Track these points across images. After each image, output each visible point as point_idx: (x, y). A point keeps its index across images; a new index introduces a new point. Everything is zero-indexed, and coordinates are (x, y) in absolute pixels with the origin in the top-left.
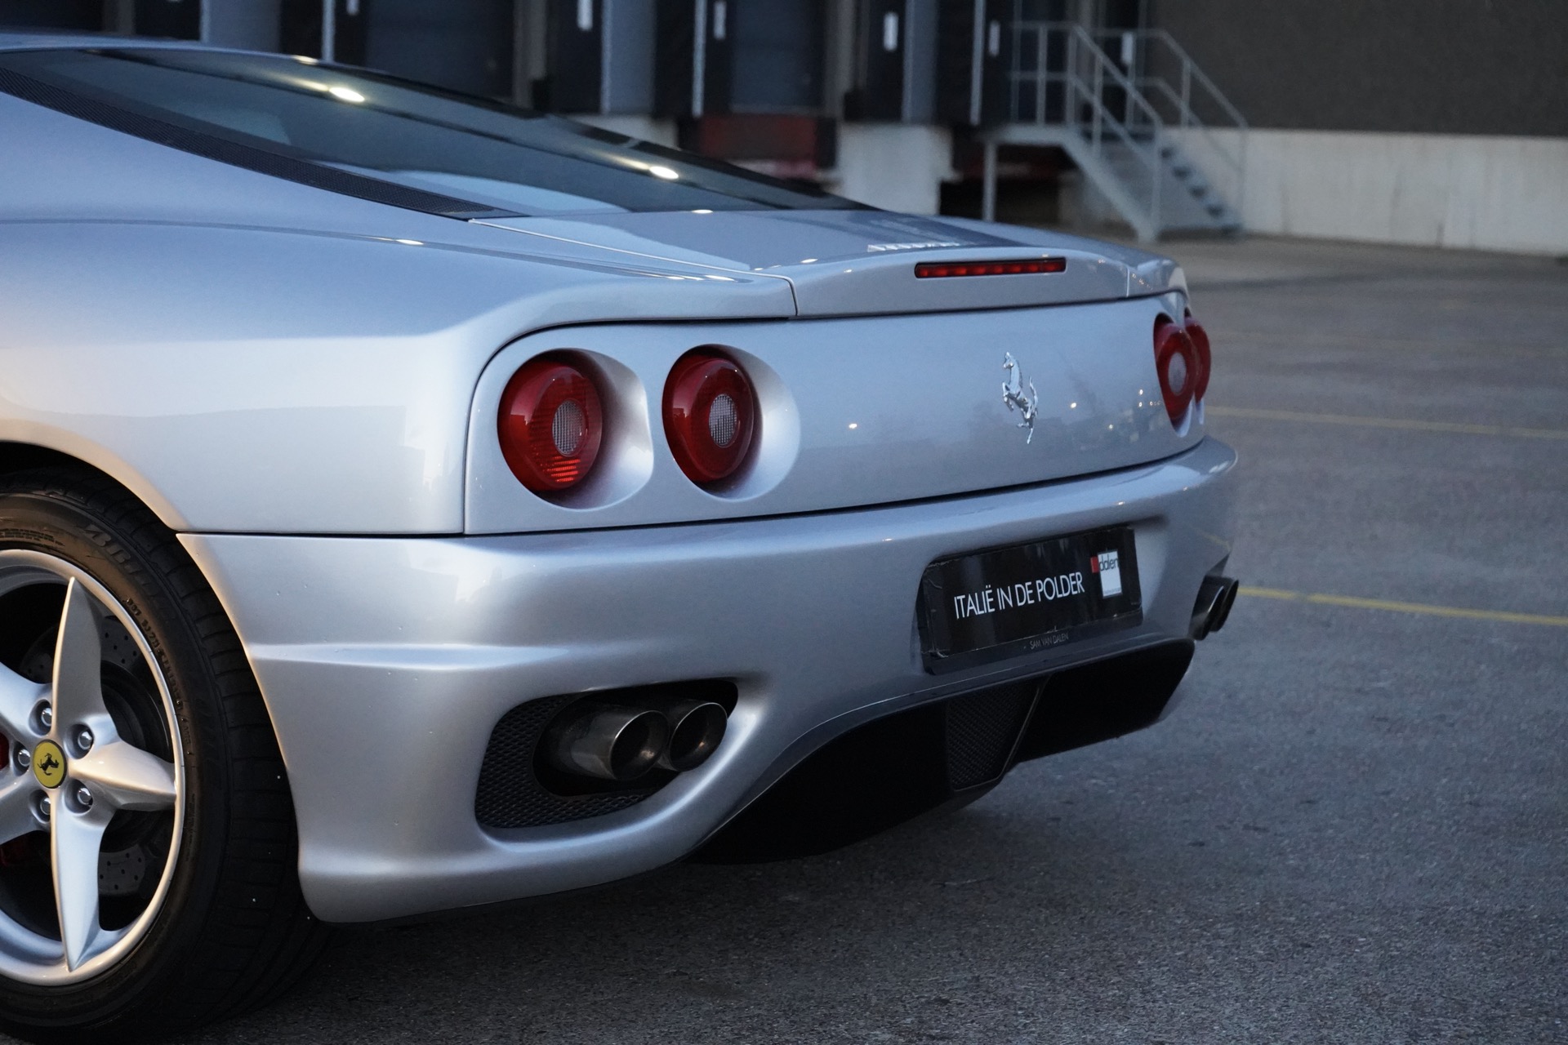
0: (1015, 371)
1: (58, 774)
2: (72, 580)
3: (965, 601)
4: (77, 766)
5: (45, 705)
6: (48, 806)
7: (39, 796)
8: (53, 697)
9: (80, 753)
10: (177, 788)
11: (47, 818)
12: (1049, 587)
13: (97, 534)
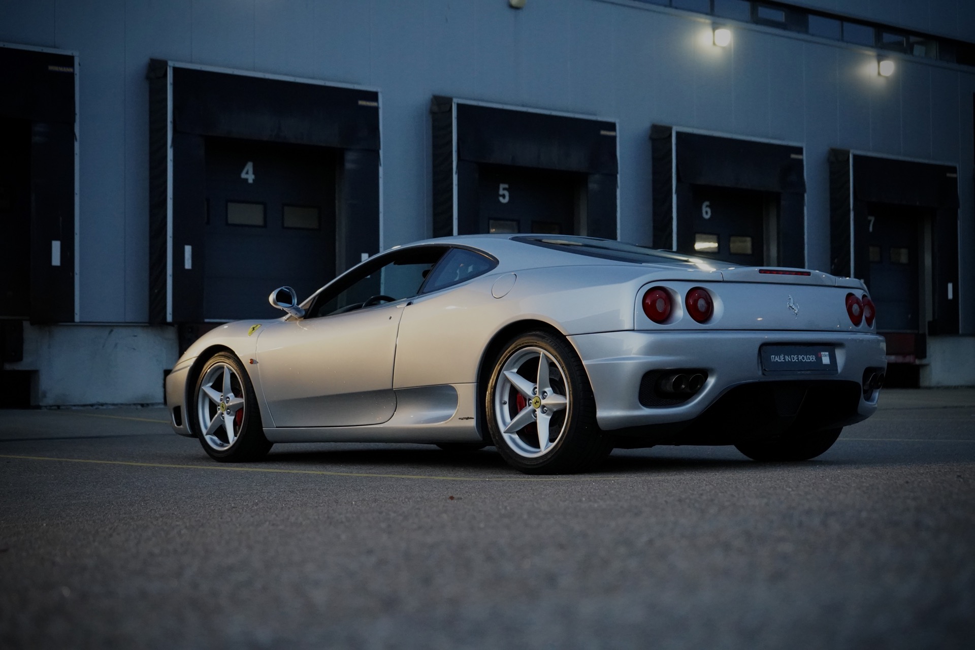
0: (792, 299)
1: (538, 404)
2: (542, 353)
3: (775, 357)
4: (543, 402)
5: (536, 388)
6: (536, 414)
7: (534, 411)
8: (538, 386)
9: (544, 398)
10: (567, 401)
11: (536, 417)
12: (803, 358)
13: (547, 340)
